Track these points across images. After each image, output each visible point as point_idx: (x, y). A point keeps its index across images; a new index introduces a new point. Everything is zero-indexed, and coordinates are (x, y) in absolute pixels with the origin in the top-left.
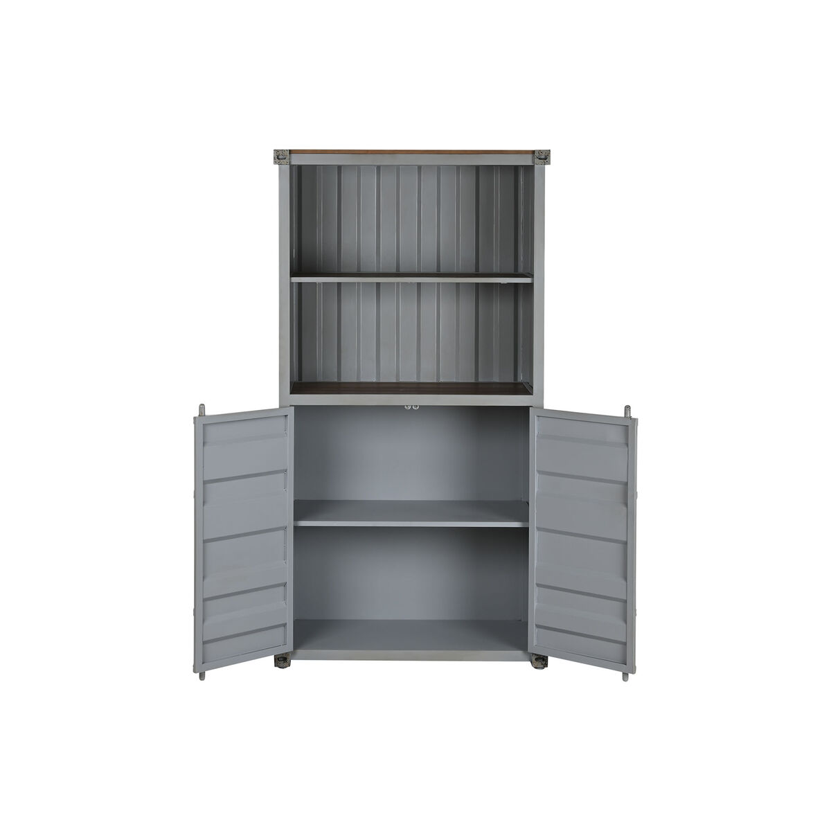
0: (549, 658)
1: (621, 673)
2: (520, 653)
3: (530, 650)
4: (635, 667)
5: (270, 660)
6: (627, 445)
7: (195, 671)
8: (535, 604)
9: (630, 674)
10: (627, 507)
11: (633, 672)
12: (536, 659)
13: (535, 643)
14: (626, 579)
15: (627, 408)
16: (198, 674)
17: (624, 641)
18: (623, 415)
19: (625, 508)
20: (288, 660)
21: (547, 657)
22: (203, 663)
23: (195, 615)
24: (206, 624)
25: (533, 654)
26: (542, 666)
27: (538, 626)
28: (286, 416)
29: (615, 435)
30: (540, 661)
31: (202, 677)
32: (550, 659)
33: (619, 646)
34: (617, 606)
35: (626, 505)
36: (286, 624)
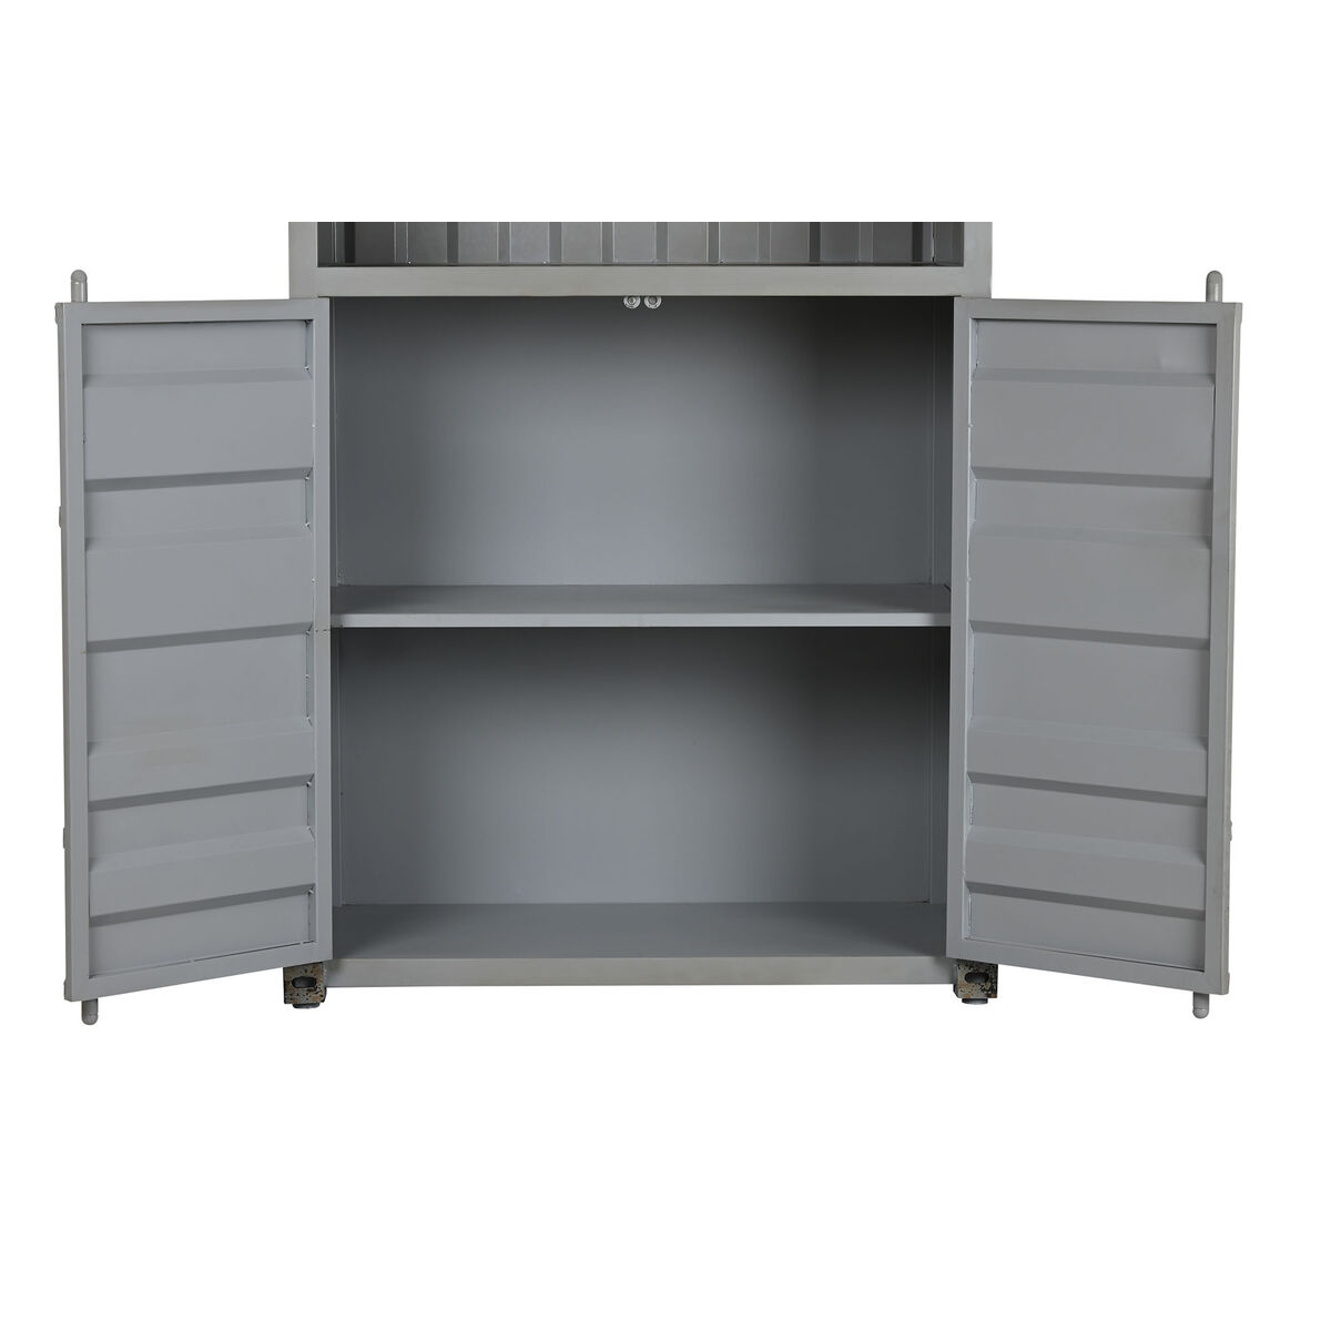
0: (1001, 968)
1: (1191, 993)
2: (925, 961)
3: (952, 952)
4: (1228, 975)
5: (271, 981)
6: (1212, 377)
7: (68, 996)
8: (967, 828)
9: (1212, 997)
10: (1210, 547)
11: (1223, 989)
12: (969, 978)
13: (965, 934)
14: (1205, 742)
15: (1213, 279)
16: (79, 1004)
17: (1198, 906)
18: (1202, 299)
19: (1205, 551)
20: (320, 986)
21: (995, 968)
22: (91, 977)
23: (66, 844)
24: (95, 871)
25: (959, 962)
26: (982, 996)
27: (973, 887)
28: (308, 322)
29: (1179, 353)
30: (978, 981)
31: (89, 1013)
32: (1006, 973)
33: (1183, 926)
34: (1181, 815)
35: (1208, 541)
36: (312, 887)
